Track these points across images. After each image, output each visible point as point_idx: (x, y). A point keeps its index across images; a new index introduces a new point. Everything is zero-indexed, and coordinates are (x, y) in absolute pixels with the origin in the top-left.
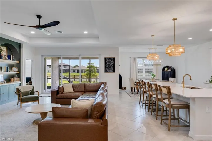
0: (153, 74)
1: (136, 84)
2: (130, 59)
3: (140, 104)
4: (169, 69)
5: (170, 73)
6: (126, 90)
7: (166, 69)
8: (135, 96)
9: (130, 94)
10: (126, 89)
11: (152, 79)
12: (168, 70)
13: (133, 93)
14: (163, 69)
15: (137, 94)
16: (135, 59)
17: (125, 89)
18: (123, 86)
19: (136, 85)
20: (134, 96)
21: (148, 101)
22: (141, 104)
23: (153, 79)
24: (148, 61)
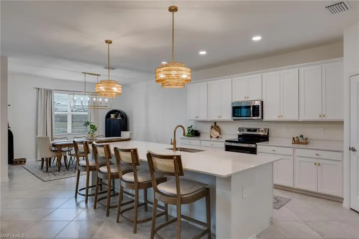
0: (91, 125)
1: (53, 149)
2: (36, 90)
3: (76, 197)
4: (118, 115)
5: (120, 122)
6: (23, 165)
7: (112, 116)
8: (56, 177)
9: (41, 174)
10: (25, 162)
11: (90, 134)
12: (116, 117)
13: (47, 171)
14: (108, 116)
15: (59, 171)
16: (49, 92)
17: (22, 162)
18: (16, 156)
19: (54, 151)
20: (53, 177)
21: (95, 186)
22: (81, 198)
23: (92, 136)
24: (82, 99)
